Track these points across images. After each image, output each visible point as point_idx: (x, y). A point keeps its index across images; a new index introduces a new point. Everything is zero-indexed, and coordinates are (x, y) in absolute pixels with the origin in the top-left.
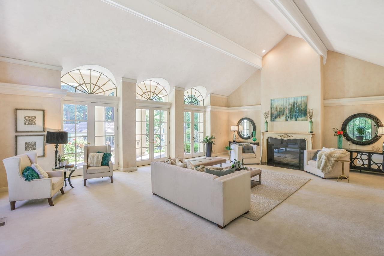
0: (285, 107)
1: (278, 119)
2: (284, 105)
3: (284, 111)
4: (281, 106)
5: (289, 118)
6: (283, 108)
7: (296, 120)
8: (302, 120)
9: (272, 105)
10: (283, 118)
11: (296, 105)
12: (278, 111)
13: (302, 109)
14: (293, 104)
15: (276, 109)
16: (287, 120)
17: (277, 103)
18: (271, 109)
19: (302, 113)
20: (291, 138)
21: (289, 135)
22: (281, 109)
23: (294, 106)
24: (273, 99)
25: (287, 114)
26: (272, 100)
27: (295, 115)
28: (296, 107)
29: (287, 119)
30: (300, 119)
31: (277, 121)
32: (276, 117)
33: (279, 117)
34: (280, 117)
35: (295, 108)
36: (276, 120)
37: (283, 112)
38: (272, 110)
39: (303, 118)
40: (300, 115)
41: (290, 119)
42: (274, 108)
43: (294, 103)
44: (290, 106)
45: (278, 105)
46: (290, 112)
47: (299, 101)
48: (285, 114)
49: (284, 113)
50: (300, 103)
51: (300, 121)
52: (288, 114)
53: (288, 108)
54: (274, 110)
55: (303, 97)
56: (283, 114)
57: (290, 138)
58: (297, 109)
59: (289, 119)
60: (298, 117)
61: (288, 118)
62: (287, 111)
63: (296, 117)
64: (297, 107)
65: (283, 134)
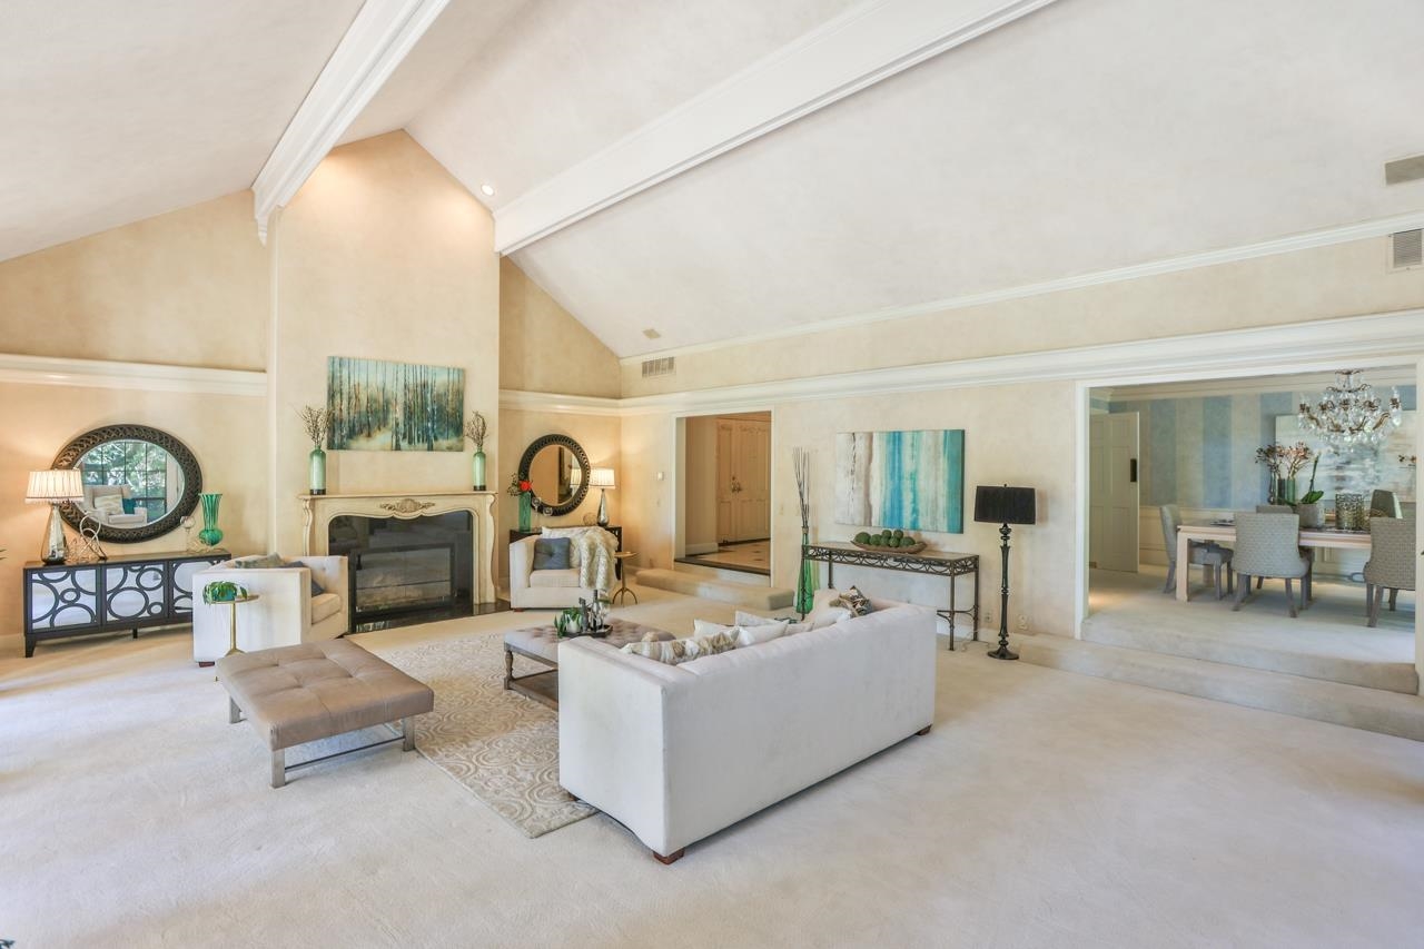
0: (390, 395)
1: (361, 442)
2: (388, 387)
3: (386, 411)
4: (373, 391)
5: (404, 437)
6: (381, 400)
7: (431, 448)
8: (450, 449)
9: (337, 382)
10: (383, 438)
11: (429, 395)
12: (363, 409)
13: (449, 409)
14: (419, 389)
15: (353, 401)
16: (398, 448)
17: (360, 378)
18: (331, 396)
19: (450, 425)
20: (429, 512)
21: (422, 501)
22: (376, 401)
23: (423, 397)
24: (341, 359)
25: (397, 425)
26: (337, 360)
27: (427, 429)
28: (429, 402)
29: (397, 441)
30: (443, 443)
31: (358, 449)
32: (352, 434)
33: (365, 432)
34: (369, 435)
35: (426, 403)
36: (354, 444)
37: (381, 415)
38: (337, 401)
39: (453, 441)
40: (441, 430)
41: (410, 443)
42: (345, 396)
43: (424, 385)
44: (410, 396)
45: (363, 384)
46: (410, 419)
47: (440, 381)
48: (392, 423)
49: (385, 419)
50: (442, 391)
51: (442, 450)
52: (401, 426)
53: (401, 400)
54: (345, 402)
55: (451, 371)
56: (383, 423)
57: (424, 510)
58: (433, 410)
59: (404, 444)
60: (436, 439)
61: (401, 437)
62: (398, 414)
63: (428, 437)
64: (434, 402)
65: (399, 501)
